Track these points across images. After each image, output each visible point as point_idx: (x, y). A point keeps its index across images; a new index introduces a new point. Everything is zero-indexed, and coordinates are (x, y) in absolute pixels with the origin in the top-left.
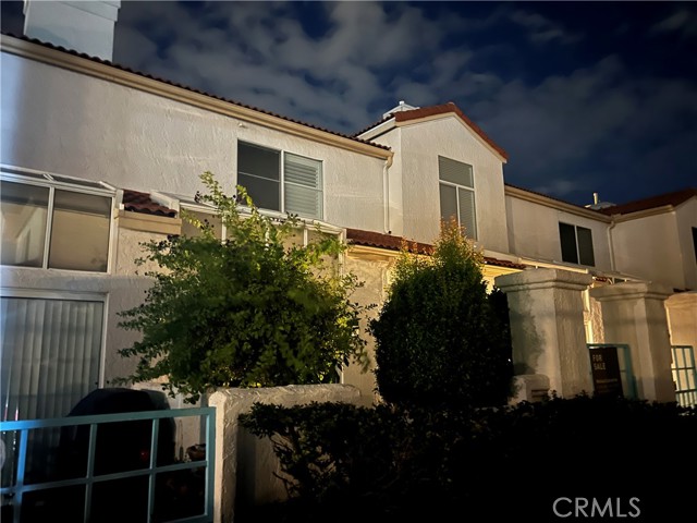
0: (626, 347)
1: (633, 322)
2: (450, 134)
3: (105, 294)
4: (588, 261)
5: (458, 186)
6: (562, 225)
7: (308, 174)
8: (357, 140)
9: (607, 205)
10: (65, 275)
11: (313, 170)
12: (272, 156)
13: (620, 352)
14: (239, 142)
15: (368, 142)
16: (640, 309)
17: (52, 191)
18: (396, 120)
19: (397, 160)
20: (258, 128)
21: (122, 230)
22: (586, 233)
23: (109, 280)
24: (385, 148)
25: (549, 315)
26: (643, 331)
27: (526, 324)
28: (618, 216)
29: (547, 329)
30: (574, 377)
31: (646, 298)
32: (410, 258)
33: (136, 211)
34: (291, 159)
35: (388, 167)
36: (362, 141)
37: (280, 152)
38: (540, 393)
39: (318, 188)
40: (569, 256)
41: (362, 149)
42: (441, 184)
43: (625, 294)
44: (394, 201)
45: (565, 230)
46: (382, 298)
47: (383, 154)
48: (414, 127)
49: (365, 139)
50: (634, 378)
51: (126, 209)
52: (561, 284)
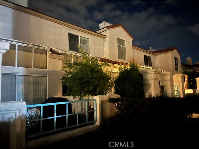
0: (165, 86)
1: (167, 80)
2: (120, 32)
3: (46, 74)
4: (150, 65)
5: (122, 46)
6: (145, 56)
7: (85, 42)
8: (96, 33)
9: (154, 50)
10: (38, 70)
11: (87, 41)
12: (77, 37)
13: (164, 87)
14: (69, 33)
15: (99, 33)
16: (169, 77)
17: (33, 48)
18: (108, 28)
19: (107, 39)
20: (73, 29)
21: (50, 58)
22: (150, 58)
23: (47, 71)
24: (104, 35)
25: (152, 79)
26: (169, 82)
27: (147, 81)
28: (158, 54)
29: (152, 82)
30: (157, 92)
31: (170, 75)
32: (123, 67)
33: (53, 54)
34: (82, 38)
35: (105, 41)
36: (98, 33)
37: (79, 36)
38: (150, 96)
39: (88, 46)
40: (146, 64)
41: (99, 36)
42: (118, 45)
43: (165, 74)
44: (107, 50)
45: (145, 57)
46: (116, 76)
47: (104, 37)
48: (111, 30)
49: (98, 32)
50: (167, 93)
51: (51, 53)
52: (155, 72)
